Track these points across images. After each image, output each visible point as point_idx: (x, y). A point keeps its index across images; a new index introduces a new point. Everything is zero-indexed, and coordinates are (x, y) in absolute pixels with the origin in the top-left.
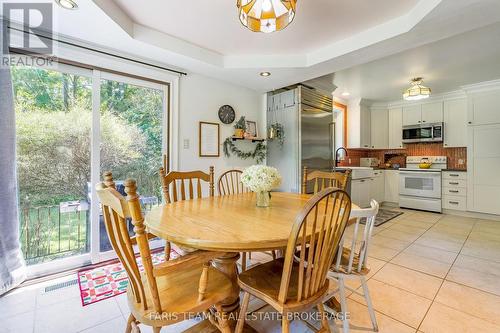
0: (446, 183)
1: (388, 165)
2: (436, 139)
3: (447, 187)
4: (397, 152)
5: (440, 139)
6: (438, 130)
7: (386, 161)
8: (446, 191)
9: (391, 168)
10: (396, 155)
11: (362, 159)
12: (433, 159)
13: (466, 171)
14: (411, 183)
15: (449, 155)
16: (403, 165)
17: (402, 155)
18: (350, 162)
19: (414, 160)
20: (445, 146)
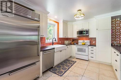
0: (90, 50)
1: (73, 43)
2: (87, 35)
3: (90, 52)
4: (76, 39)
5: (88, 35)
6: (87, 32)
8: (90, 53)
9: (74, 44)
10: (75, 40)
11: (65, 41)
12: (86, 41)
13: (96, 46)
15: (91, 40)
16: (77, 44)
17: (77, 40)
18: (60, 43)
19: (80, 42)
20: (89, 37)
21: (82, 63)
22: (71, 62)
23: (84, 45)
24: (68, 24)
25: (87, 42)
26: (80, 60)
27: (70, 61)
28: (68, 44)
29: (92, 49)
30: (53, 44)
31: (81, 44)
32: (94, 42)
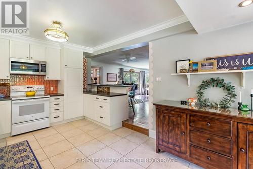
0: (52, 105)
3: (54, 107)
13: (64, 95)
19: (18, 89)
25: (39, 89)
26: (31, 133)
29: (57, 102)
32: (52, 89)
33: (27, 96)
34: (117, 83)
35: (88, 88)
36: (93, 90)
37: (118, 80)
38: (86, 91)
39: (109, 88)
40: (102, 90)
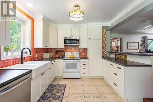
1: (57, 56)
2: (77, 45)
3: (82, 66)
6: (78, 41)
7: (56, 54)
9: (59, 58)
10: (60, 51)
11: (44, 53)
12: (75, 53)
13: (88, 59)
14: (68, 66)
16: (64, 57)
17: (63, 51)
18: (36, 56)
19: (68, 54)
20: (80, 48)
21: (75, 84)
22: (60, 88)
23: (74, 58)
24: (50, 25)
25: (77, 54)
26: (70, 80)
27: (56, 87)
28: (49, 58)
29: (84, 63)
30: (22, 60)
31: (69, 56)
32: (84, 54)
33: (71, 58)
34: (138, 51)
35: (108, 55)
36: (111, 56)
37: (140, 48)
38: (105, 57)
39: (126, 56)
40: (120, 57)
